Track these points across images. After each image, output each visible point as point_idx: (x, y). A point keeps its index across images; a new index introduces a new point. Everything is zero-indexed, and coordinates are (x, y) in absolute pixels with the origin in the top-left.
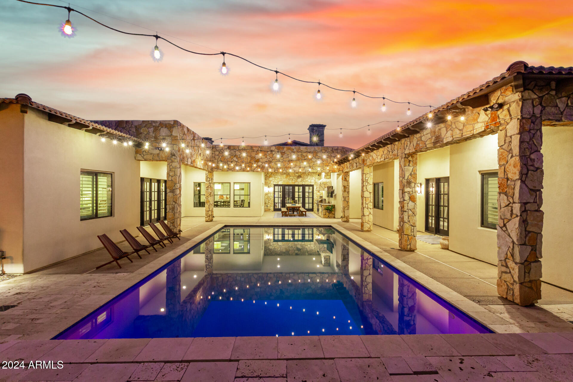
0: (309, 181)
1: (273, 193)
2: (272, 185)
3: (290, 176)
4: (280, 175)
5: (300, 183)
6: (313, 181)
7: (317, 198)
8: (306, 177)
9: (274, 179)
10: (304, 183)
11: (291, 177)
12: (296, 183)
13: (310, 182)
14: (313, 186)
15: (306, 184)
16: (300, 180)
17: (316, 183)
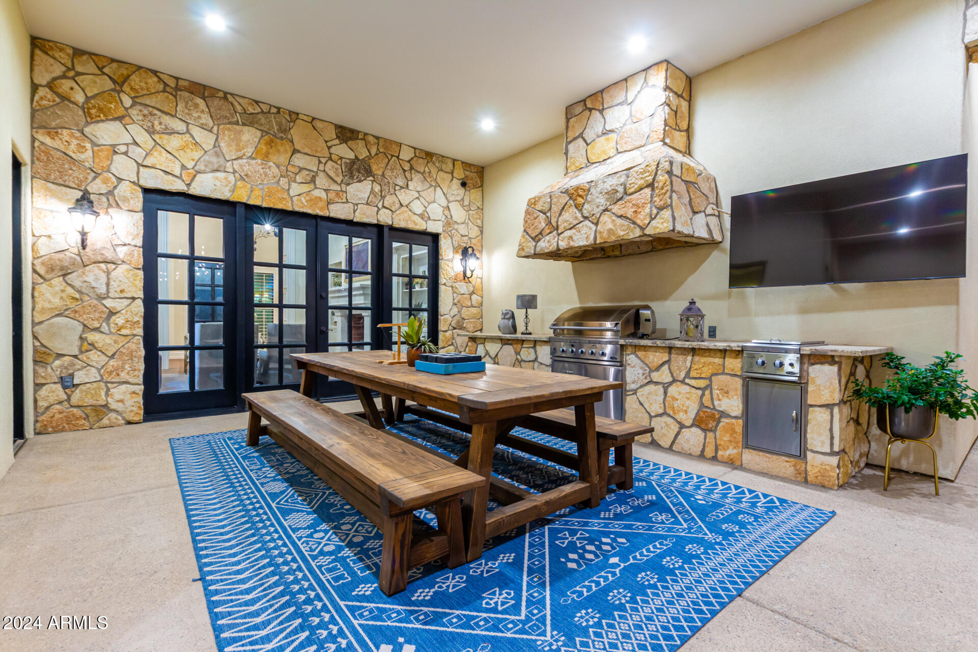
0: (417, 207)
1: (138, 258)
2: (124, 189)
3: (295, 151)
4: (206, 119)
5: (365, 215)
6: (436, 210)
7: (455, 310)
8: (400, 181)
9: (143, 137)
10: (385, 218)
11: (299, 160)
12: (339, 211)
13: (421, 216)
14: (434, 239)
15: (401, 221)
16: (361, 190)
17: (449, 223)
